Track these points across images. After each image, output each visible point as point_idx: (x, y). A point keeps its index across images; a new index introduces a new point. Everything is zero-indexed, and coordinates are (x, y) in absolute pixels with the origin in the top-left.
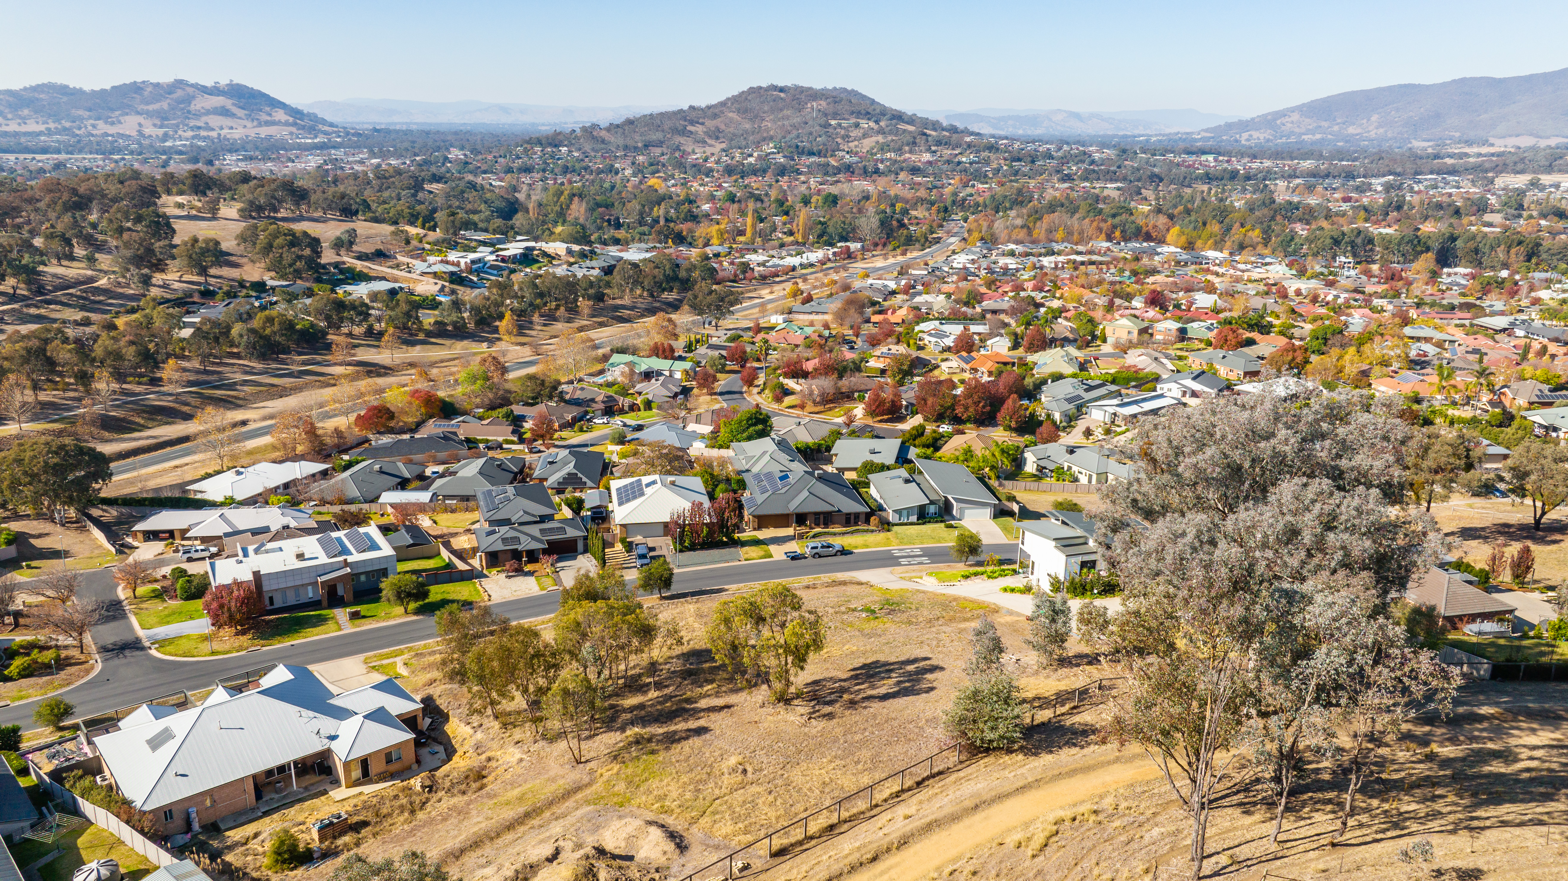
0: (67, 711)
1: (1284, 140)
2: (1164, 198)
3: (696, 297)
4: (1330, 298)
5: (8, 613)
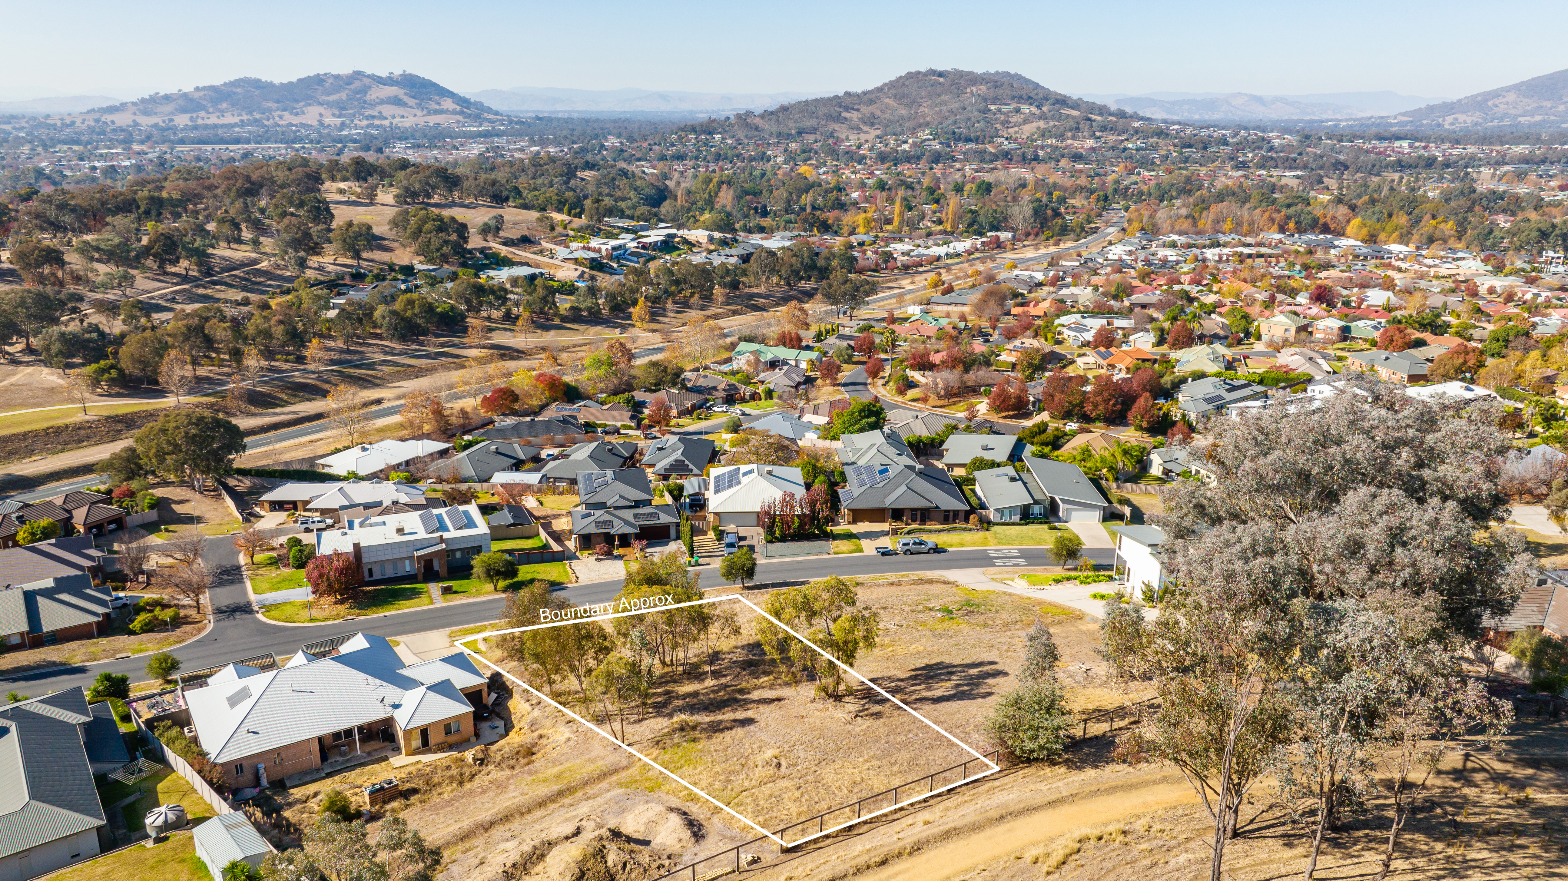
0: (174, 666)
1: (1496, 123)
2: (1348, 187)
3: (830, 286)
4: (1528, 296)
5: (142, 572)
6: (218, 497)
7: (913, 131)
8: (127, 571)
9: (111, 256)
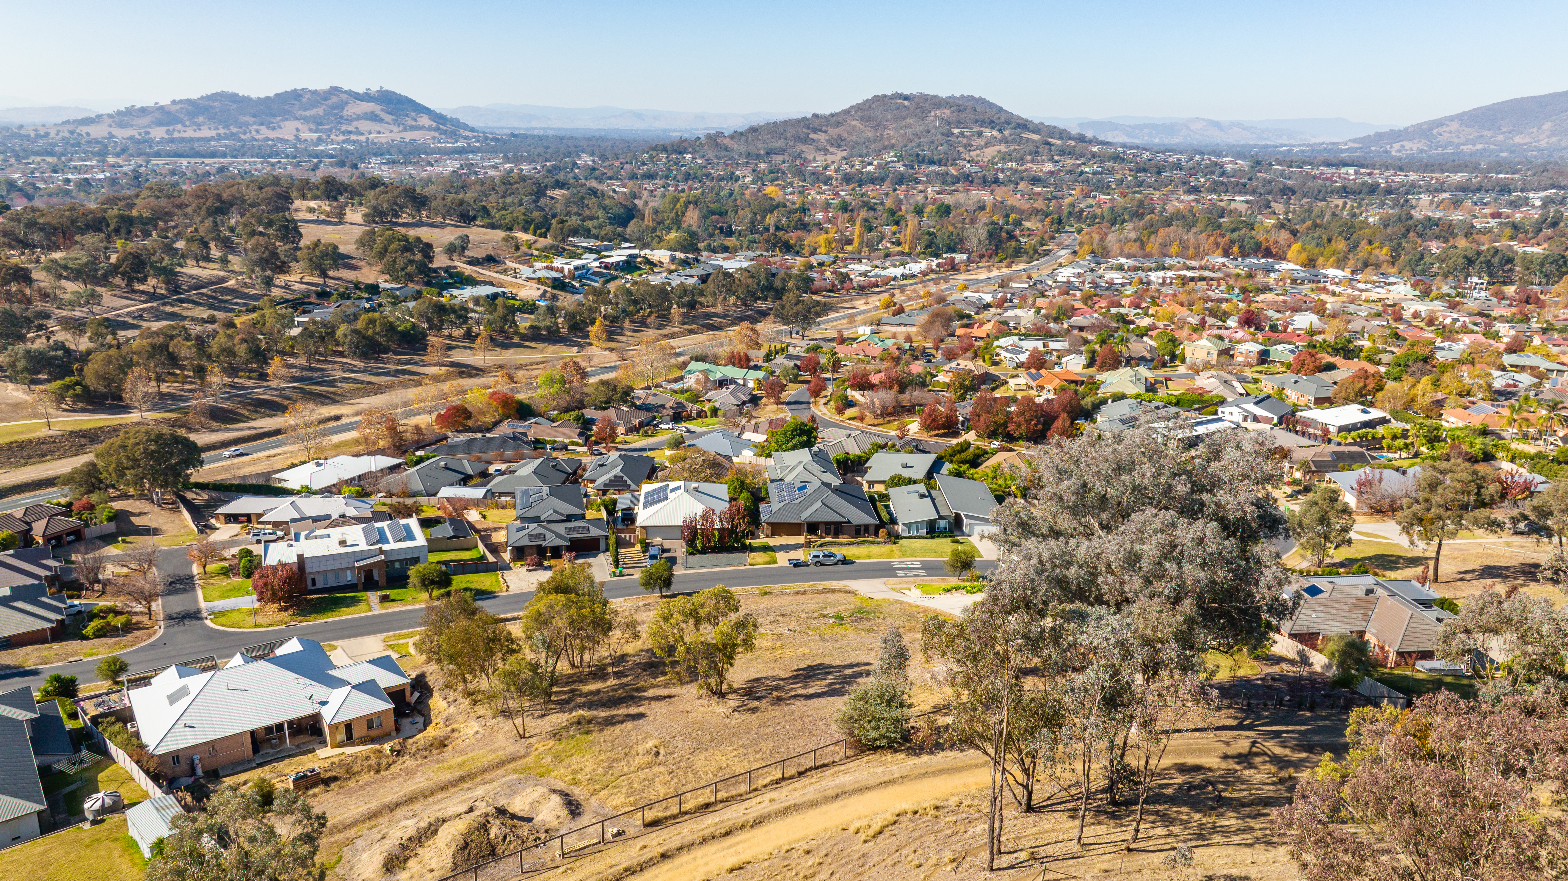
0: (122, 668)
1: (1440, 151)
2: (1294, 212)
3: (783, 307)
4: (1448, 321)
5: (98, 581)
6: (176, 510)
7: (879, 153)
8: (83, 580)
9: (78, 274)
